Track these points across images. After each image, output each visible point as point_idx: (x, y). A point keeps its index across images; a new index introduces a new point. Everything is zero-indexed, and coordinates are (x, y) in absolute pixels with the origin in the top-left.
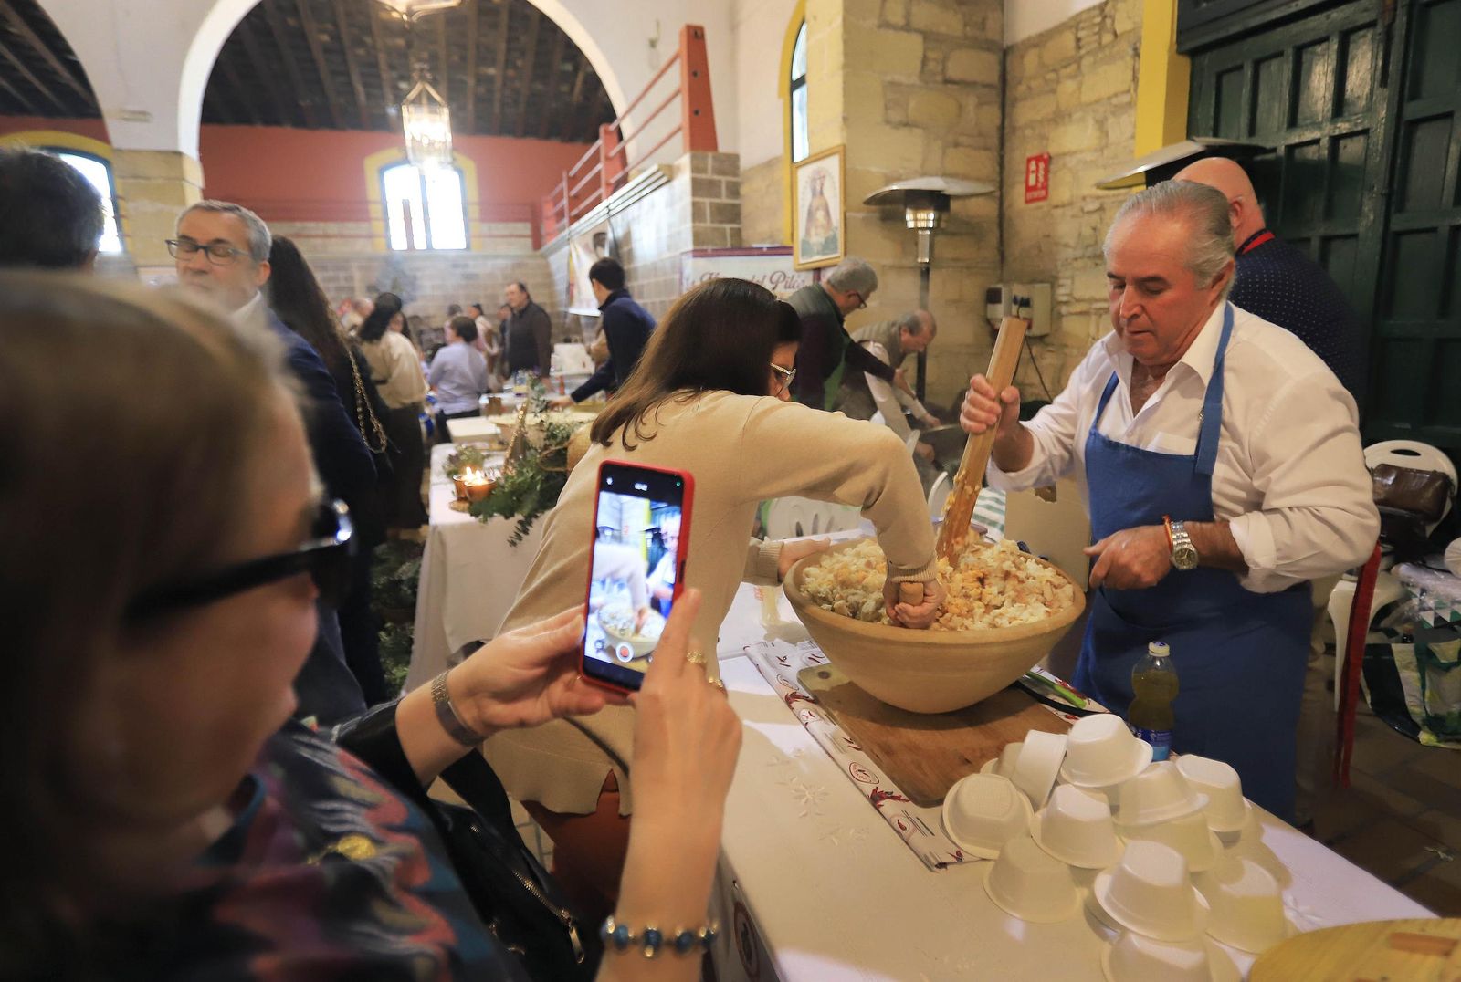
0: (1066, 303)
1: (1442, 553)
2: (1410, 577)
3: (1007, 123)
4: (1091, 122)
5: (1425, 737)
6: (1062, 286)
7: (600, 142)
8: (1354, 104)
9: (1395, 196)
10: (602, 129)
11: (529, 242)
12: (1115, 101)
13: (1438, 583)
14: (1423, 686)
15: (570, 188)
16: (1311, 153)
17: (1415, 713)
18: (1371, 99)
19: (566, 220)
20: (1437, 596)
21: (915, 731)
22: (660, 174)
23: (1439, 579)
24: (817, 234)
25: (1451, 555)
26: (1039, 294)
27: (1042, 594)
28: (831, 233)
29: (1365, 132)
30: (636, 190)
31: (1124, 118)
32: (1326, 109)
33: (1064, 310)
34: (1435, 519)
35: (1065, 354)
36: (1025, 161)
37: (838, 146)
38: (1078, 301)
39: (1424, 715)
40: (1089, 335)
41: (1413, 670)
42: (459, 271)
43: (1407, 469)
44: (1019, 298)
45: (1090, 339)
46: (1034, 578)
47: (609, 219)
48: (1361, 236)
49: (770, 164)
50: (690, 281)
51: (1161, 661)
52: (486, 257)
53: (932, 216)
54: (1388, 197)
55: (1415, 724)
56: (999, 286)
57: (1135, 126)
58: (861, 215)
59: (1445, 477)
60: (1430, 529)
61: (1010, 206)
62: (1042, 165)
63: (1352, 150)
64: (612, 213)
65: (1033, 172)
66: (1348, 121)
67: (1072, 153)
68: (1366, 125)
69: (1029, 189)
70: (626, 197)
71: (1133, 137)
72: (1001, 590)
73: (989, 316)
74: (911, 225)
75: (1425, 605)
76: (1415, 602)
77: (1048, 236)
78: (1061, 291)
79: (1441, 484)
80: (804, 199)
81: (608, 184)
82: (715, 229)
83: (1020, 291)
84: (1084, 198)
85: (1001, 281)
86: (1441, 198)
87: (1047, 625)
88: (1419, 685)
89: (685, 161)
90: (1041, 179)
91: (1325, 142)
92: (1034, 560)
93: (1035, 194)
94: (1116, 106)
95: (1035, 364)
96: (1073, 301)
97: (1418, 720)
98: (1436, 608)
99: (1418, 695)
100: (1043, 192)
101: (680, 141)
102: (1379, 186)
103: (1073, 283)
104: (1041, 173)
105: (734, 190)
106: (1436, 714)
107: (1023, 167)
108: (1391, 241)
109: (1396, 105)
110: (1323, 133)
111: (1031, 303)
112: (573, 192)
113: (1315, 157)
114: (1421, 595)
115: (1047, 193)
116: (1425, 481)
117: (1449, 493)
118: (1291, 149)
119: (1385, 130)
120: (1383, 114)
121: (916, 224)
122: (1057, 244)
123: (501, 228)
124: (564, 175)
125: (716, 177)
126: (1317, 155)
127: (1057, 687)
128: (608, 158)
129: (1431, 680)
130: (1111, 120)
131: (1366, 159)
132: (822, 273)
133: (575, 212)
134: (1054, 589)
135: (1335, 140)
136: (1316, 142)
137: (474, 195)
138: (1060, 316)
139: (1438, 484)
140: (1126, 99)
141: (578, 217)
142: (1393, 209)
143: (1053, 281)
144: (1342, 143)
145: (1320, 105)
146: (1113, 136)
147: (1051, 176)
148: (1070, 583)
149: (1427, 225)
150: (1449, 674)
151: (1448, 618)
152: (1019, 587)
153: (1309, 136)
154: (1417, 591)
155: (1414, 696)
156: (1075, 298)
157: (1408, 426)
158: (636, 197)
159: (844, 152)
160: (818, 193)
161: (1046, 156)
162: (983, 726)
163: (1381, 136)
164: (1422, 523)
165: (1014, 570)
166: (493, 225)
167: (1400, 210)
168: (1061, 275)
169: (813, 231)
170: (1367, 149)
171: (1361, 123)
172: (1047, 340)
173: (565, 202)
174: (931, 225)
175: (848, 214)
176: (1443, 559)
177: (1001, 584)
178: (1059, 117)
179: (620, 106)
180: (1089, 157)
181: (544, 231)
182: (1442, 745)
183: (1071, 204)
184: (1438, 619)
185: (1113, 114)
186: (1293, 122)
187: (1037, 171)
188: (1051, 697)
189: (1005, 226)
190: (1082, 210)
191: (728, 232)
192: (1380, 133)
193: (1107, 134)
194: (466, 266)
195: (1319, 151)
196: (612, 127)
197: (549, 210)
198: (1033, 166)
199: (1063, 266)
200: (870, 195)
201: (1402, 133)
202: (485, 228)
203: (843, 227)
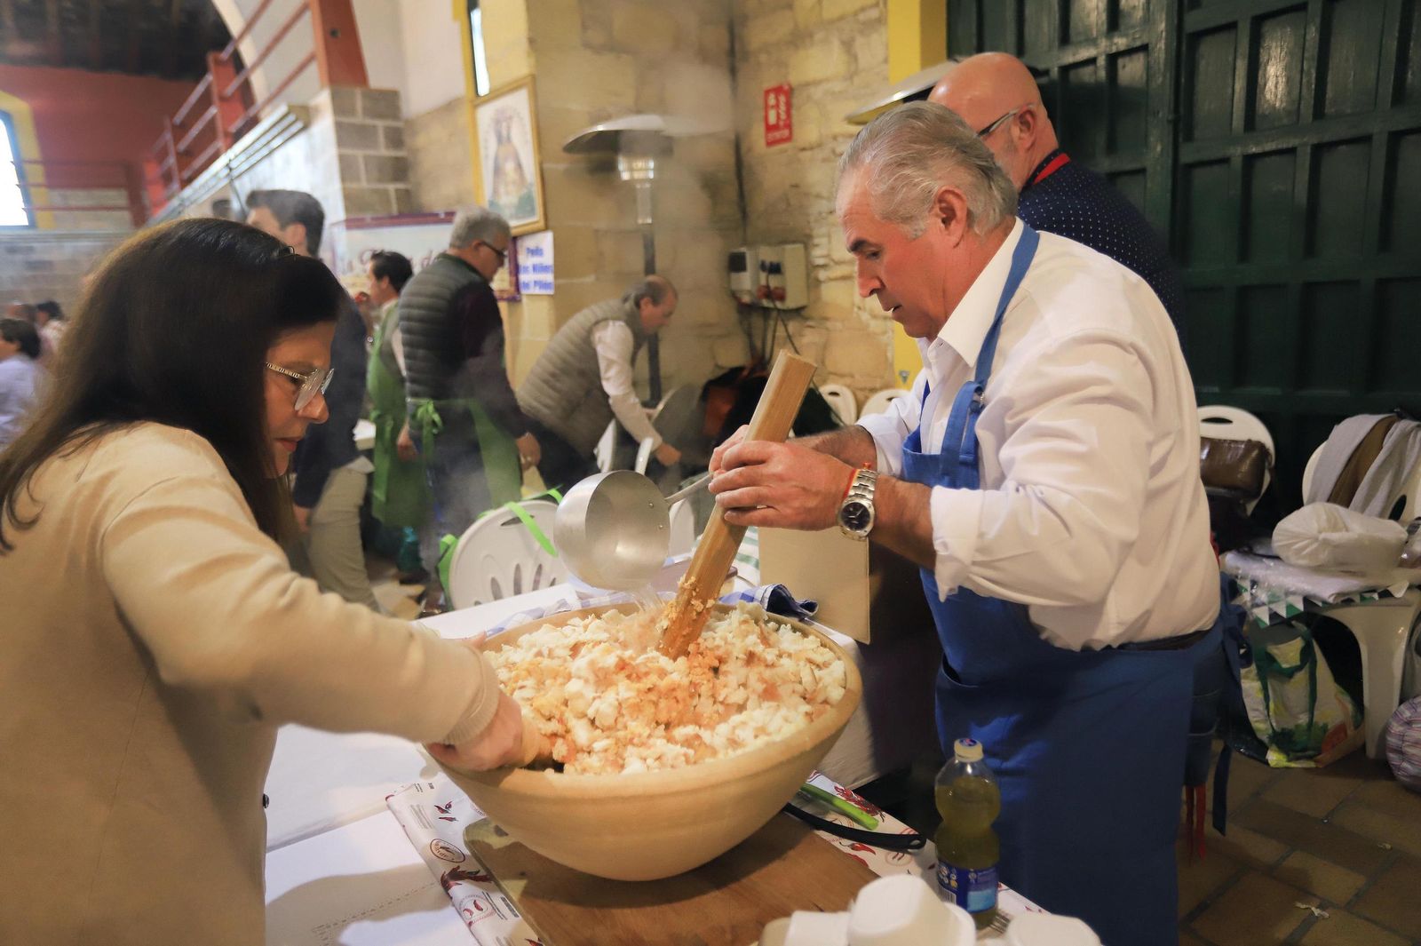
0: (824, 266)
1: (1270, 536)
2: (1238, 568)
3: (737, 47)
4: (836, 44)
5: (1274, 757)
6: (817, 245)
7: (209, 78)
8: (1130, 15)
9: (1183, 124)
10: (211, 58)
11: (126, 216)
12: (862, 17)
13: (1269, 572)
14: (1267, 698)
15: (177, 139)
16: (1086, 74)
17: (1259, 730)
18: (1148, 9)
19: (176, 186)
20: (1269, 588)
21: (634, 910)
22: (291, 118)
23: (1268, 568)
24: (507, 193)
25: (1280, 538)
26: (791, 257)
27: (800, 683)
28: (525, 191)
29: (1144, 48)
30: (264, 141)
31: (875, 37)
32: (1100, 22)
33: (822, 275)
34: (1255, 497)
35: (827, 329)
36: (762, 94)
37: (525, 78)
38: (838, 263)
39: (1270, 731)
40: (853, 304)
41: (1253, 680)
42: (19, 257)
43: (1220, 440)
44: (767, 263)
45: (856, 309)
46: (790, 655)
47: (232, 181)
48: (1150, 171)
49: (450, 107)
50: (346, 261)
51: (973, 767)
52: (61, 238)
53: (651, 164)
54: (1175, 123)
55: (1261, 743)
56: (743, 249)
57: (887, 46)
58: (562, 167)
59: (1261, 446)
60: (1251, 507)
61: (749, 150)
62: (782, 99)
63: (1132, 70)
64: (235, 173)
65: (773, 107)
66: (1126, 35)
67: (817, 83)
68: (1145, 40)
69: (770, 128)
70: (251, 151)
71: (886, 61)
72: (743, 681)
73: (734, 287)
74: (625, 176)
75: (1257, 601)
76: (1246, 597)
77: (796, 186)
78: (817, 252)
79: (1258, 455)
80: (488, 145)
81: (227, 134)
82: (376, 191)
83: (768, 254)
84: (835, 138)
85: (745, 243)
86: (1231, 124)
87: (807, 739)
88: (1261, 696)
89: (323, 99)
90: (783, 116)
91: (1102, 61)
92: (789, 625)
93: (777, 135)
94: (864, 23)
95: (793, 344)
96: (832, 264)
97: (1265, 738)
98: (1270, 602)
99: (1262, 707)
100: (786, 133)
101: (314, 72)
102: (1165, 114)
103: (830, 242)
104: (783, 108)
105: (396, 138)
106: (1283, 729)
107: (761, 102)
108: (1181, 174)
109: (1175, 14)
110: (1098, 50)
111: (782, 270)
112: (183, 146)
113: (1092, 80)
114: (1252, 588)
115: (791, 133)
116: (1241, 452)
117: (1267, 464)
118: (1066, 70)
119: (1166, 44)
120: (1163, 26)
121: (632, 175)
122: (807, 195)
123: (79, 197)
124: (167, 122)
125: (369, 122)
126: (1094, 77)
127: (837, 803)
128: (223, 99)
129: (1274, 690)
130: (860, 41)
131: (1148, 80)
132: (519, 243)
133: (186, 174)
134: (817, 673)
135: (1113, 59)
136: (1092, 61)
137: (32, 150)
138: (818, 282)
139: (1255, 453)
140: (874, 14)
141: (189, 181)
142: (1181, 140)
143: (806, 241)
144: (1121, 62)
145: (1093, 17)
146: (865, 59)
147: (794, 112)
148: (839, 659)
149: (1219, 155)
150: (1293, 680)
151: (1283, 613)
152: (767, 673)
153: (1085, 53)
154: (1246, 584)
155: (1257, 710)
156: (833, 260)
157: (1216, 389)
158: (265, 151)
159: (533, 83)
160: (502, 139)
161: (786, 88)
162: (734, 886)
163: (1162, 56)
164: (1241, 502)
165: (759, 649)
166: (69, 193)
167: (1189, 137)
168: (815, 232)
169: (502, 189)
170: (1148, 68)
171: (1140, 38)
172: (804, 313)
173: (172, 161)
174: (651, 175)
175: (546, 166)
176: (1270, 543)
177: (744, 671)
178: (799, 38)
179: (234, 24)
180: (837, 86)
181: (147, 201)
182: (1293, 765)
183: (820, 145)
184: (1274, 616)
185: (862, 32)
186: (1065, 39)
187: (777, 106)
188: (830, 818)
189: (745, 173)
190: (833, 151)
191: (393, 195)
192: (1160, 48)
193: (855, 58)
194: (31, 249)
195: (1095, 72)
196: (225, 55)
197: (152, 171)
198: (772, 101)
199: (816, 221)
200: (571, 139)
201: (1184, 48)
202: (56, 197)
203: (539, 180)
